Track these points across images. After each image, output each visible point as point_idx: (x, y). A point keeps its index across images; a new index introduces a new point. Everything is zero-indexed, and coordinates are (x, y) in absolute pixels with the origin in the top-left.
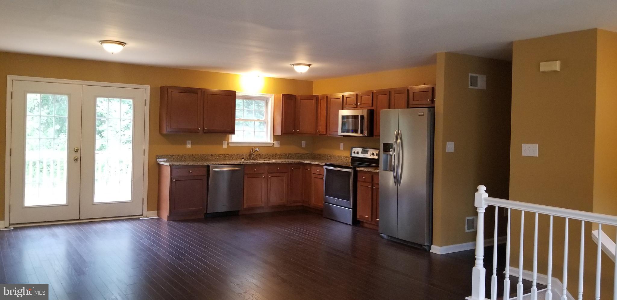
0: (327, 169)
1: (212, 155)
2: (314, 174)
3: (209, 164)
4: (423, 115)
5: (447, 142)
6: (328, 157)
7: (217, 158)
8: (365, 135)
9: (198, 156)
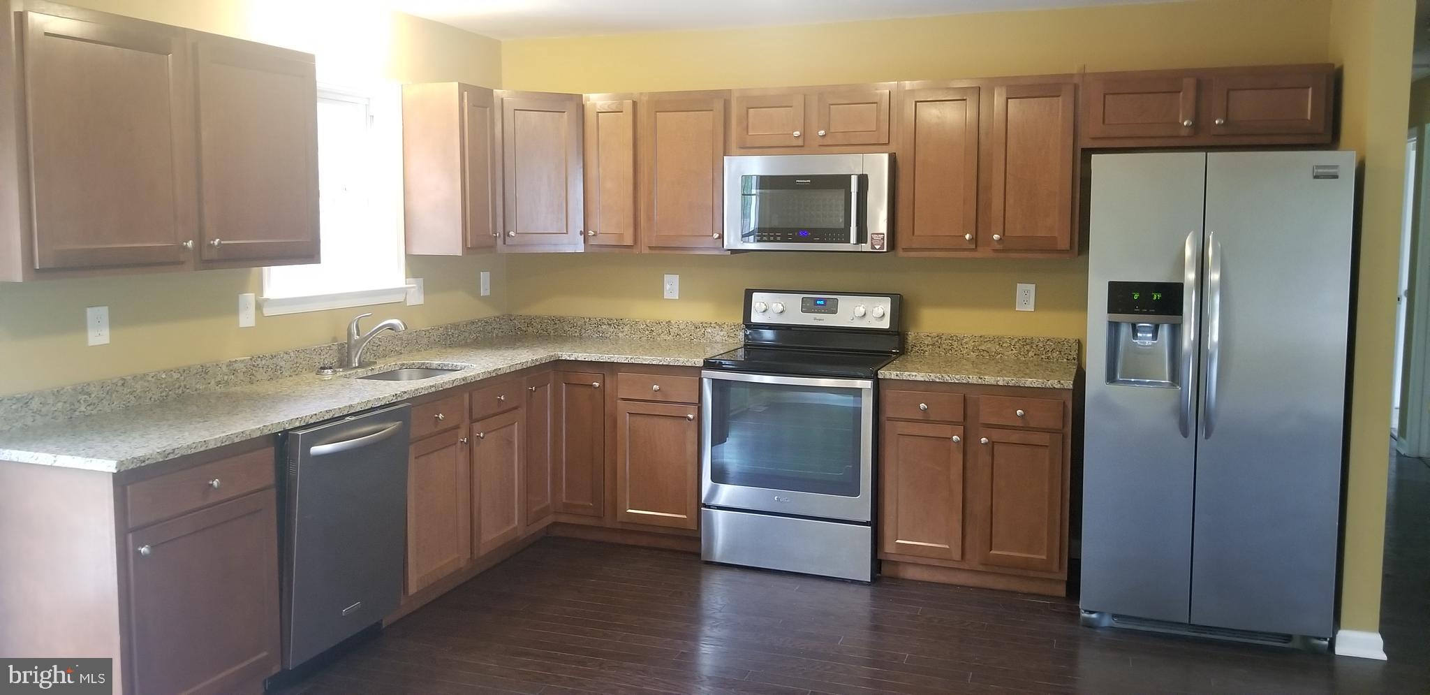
2: (625, 399)
3: (287, 426)
4: (1336, 177)
6: (604, 327)
7: (226, 378)
8: (877, 247)
9: (146, 384)
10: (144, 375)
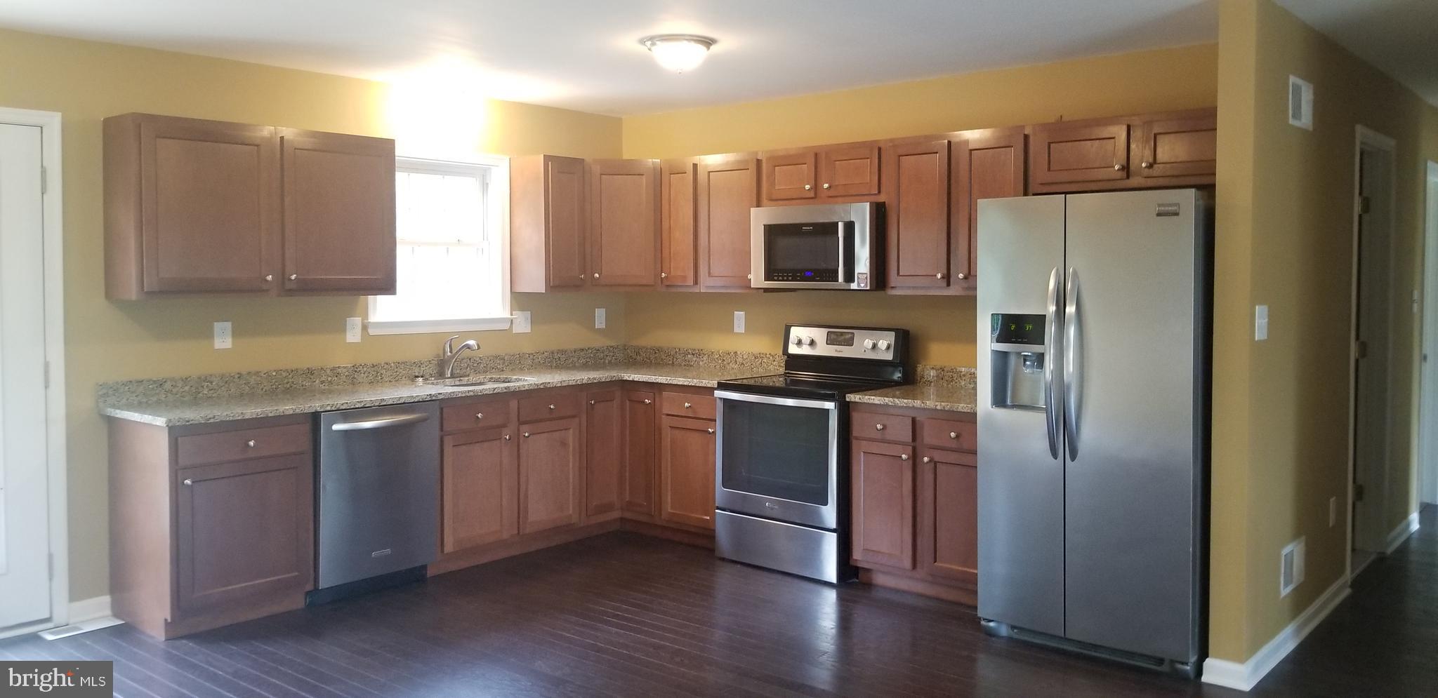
0: (726, 401)
1: (310, 372)
2: (668, 415)
3: (319, 409)
4: (1176, 214)
5: (1257, 307)
6: (689, 356)
7: (329, 379)
8: (862, 285)
9: (259, 379)
10: (258, 372)
